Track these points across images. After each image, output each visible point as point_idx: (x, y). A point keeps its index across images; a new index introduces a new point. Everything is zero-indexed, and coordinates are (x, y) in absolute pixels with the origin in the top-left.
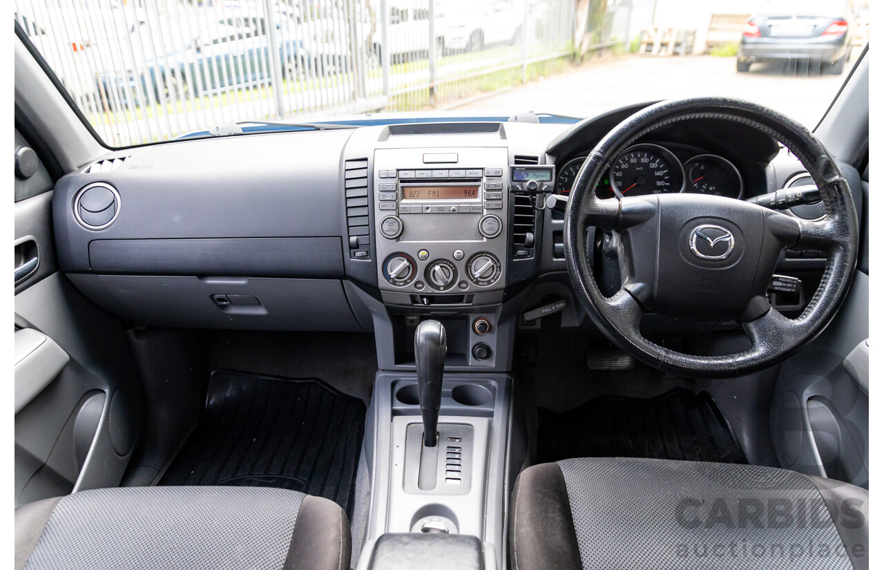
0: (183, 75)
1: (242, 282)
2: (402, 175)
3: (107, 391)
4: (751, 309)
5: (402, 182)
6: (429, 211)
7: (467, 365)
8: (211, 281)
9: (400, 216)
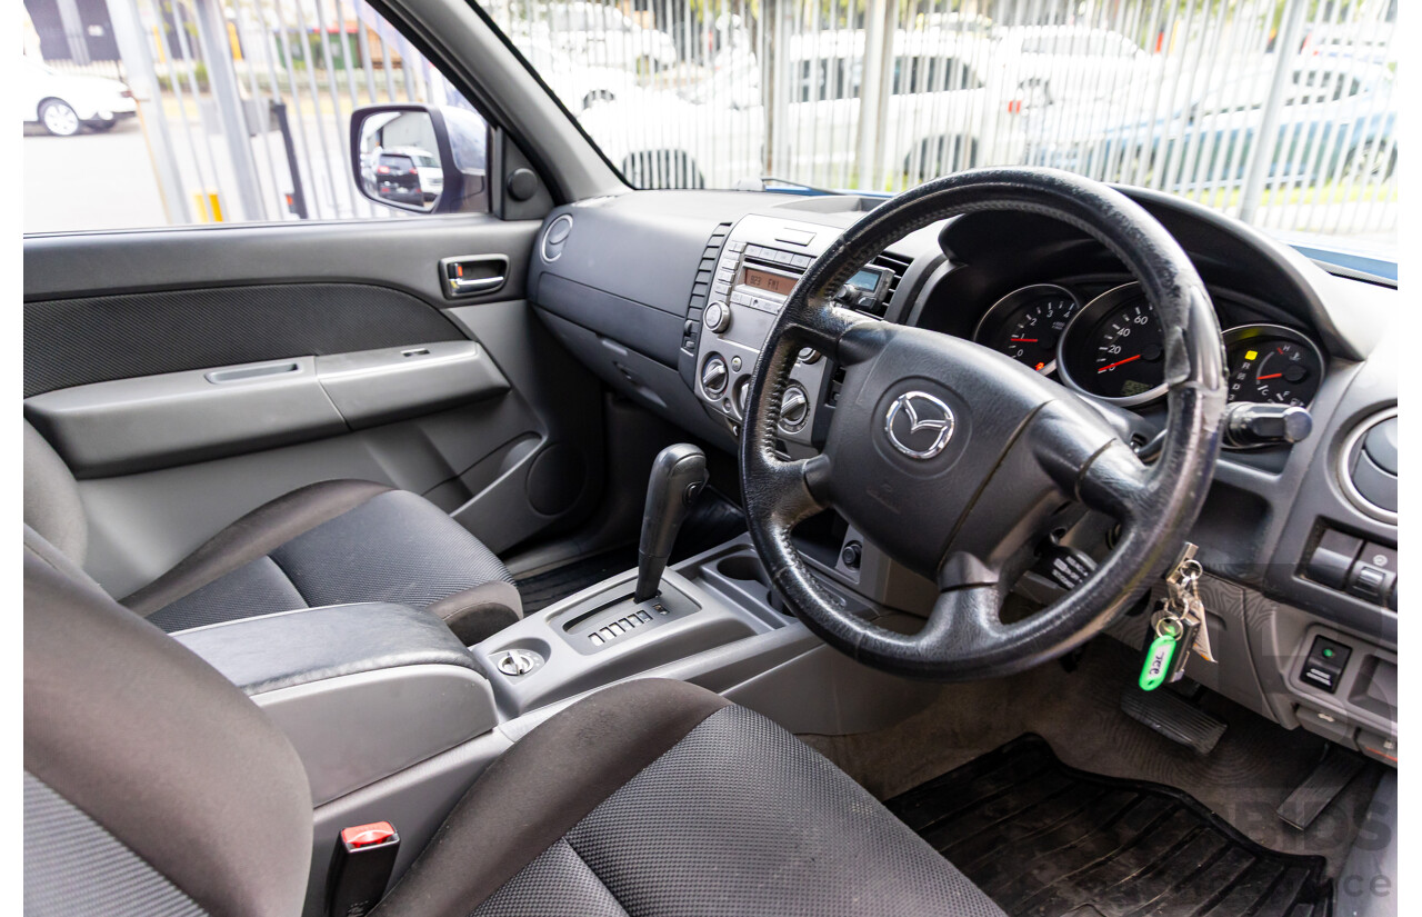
0: (1153, 157)
1: (623, 351)
2: (752, 252)
3: (545, 439)
4: (951, 569)
5: (748, 260)
6: (756, 306)
7: (833, 566)
8: (605, 343)
9: (731, 305)
